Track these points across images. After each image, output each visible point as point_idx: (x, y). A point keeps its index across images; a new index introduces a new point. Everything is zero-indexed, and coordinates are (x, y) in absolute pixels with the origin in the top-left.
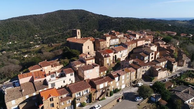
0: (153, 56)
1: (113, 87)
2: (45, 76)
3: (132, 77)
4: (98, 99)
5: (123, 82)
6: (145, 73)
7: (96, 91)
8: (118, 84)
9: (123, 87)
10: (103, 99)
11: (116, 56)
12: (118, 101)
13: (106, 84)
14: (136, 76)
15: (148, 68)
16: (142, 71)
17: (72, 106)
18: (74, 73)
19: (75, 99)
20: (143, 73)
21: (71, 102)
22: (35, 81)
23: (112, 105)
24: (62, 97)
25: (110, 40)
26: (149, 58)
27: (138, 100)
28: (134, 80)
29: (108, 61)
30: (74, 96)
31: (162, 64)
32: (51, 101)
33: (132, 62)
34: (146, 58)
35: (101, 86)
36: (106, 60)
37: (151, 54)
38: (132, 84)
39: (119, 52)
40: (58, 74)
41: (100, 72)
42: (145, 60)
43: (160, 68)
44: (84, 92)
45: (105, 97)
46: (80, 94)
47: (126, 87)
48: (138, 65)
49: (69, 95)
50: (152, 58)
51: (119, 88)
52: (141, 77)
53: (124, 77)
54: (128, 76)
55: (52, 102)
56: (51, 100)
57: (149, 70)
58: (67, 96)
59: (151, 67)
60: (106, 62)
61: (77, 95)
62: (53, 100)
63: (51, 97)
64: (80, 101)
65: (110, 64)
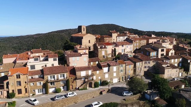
0: (165, 53)
1: (100, 78)
2: (29, 59)
3: (128, 71)
4: (78, 89)
5: (115, 75)
6: (148, 70)
7: (76, 79)
8: (107, 76)
9: (115, 81)
10: (85, 89)
11: (115, 49)
12: (101, 93)
13: (90, 72)
14: (135, 71)
15: (152, 64)
16: (143, 66)
17: (44, 89)
18: (57, 58)
19: (47, 81)
20: (146, 70)
21: (42, 85)
22: (17, 62)
23: (92, 97)
24: (32, 78)
25: (117, 36)
26: (157, 54)
27: (125, 94)
28: (131, 76)
29: (103, 53)
30: (46, 78)
31: (174, 62)
32: (17, 78)
33: (132, 56)
34: (153, 54)
35: (83, 74)
36: (101, 51)
37: (160, 50)
38: (128, 80)
39: (121, 47)
40: (42, 59)
41: (89, 62)
42: (151, 56)
43: (169, 65)
44: (59, 76)
45: (88, 88)
46: (54, 77)
47: (119, 82)
48: (139, 59)
49: (42, 76)
50: (162, 55)
51: (109, 81)
52: (142, 74)
53: (117, 70)
54: (121, 68)
55: (19, 80)
56: (18, 76)
57: (154, 66)
58: (39, 78)
59: (157, 63)
60: (101, 53)
61: (51, 78)
62: (19, 78)
63: (18, 73)
64: (54, 86)
65: (107, 57)
